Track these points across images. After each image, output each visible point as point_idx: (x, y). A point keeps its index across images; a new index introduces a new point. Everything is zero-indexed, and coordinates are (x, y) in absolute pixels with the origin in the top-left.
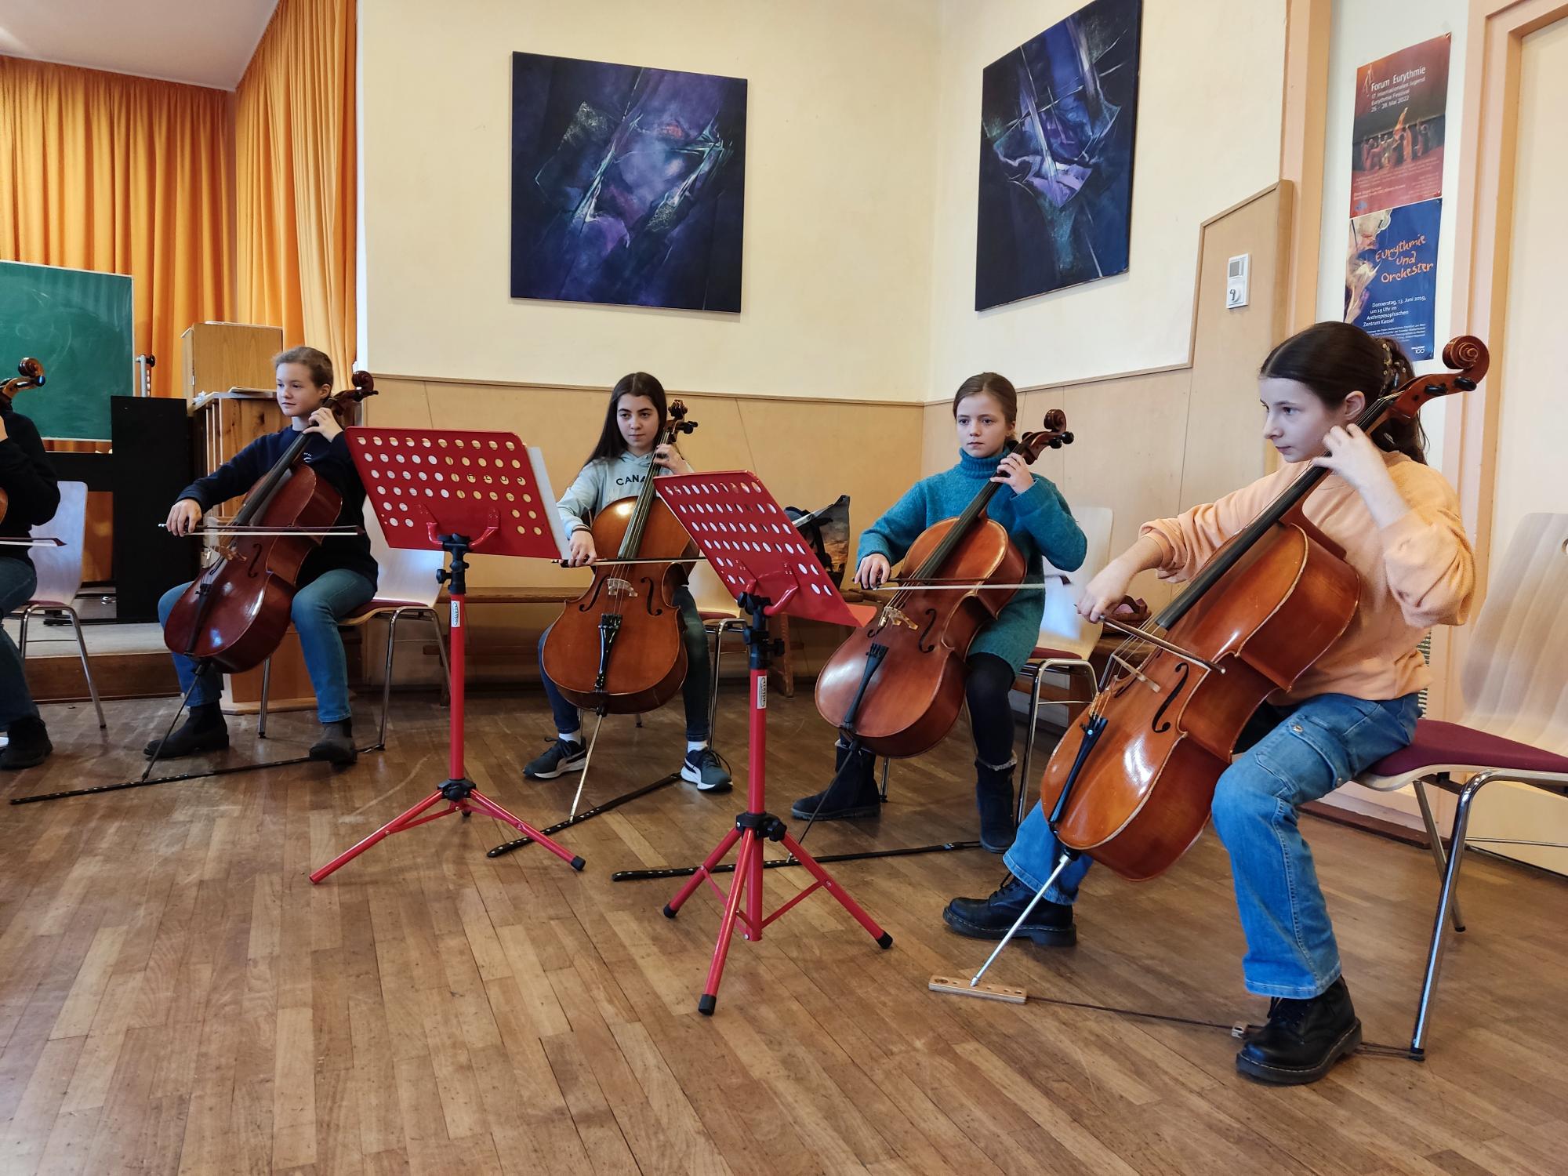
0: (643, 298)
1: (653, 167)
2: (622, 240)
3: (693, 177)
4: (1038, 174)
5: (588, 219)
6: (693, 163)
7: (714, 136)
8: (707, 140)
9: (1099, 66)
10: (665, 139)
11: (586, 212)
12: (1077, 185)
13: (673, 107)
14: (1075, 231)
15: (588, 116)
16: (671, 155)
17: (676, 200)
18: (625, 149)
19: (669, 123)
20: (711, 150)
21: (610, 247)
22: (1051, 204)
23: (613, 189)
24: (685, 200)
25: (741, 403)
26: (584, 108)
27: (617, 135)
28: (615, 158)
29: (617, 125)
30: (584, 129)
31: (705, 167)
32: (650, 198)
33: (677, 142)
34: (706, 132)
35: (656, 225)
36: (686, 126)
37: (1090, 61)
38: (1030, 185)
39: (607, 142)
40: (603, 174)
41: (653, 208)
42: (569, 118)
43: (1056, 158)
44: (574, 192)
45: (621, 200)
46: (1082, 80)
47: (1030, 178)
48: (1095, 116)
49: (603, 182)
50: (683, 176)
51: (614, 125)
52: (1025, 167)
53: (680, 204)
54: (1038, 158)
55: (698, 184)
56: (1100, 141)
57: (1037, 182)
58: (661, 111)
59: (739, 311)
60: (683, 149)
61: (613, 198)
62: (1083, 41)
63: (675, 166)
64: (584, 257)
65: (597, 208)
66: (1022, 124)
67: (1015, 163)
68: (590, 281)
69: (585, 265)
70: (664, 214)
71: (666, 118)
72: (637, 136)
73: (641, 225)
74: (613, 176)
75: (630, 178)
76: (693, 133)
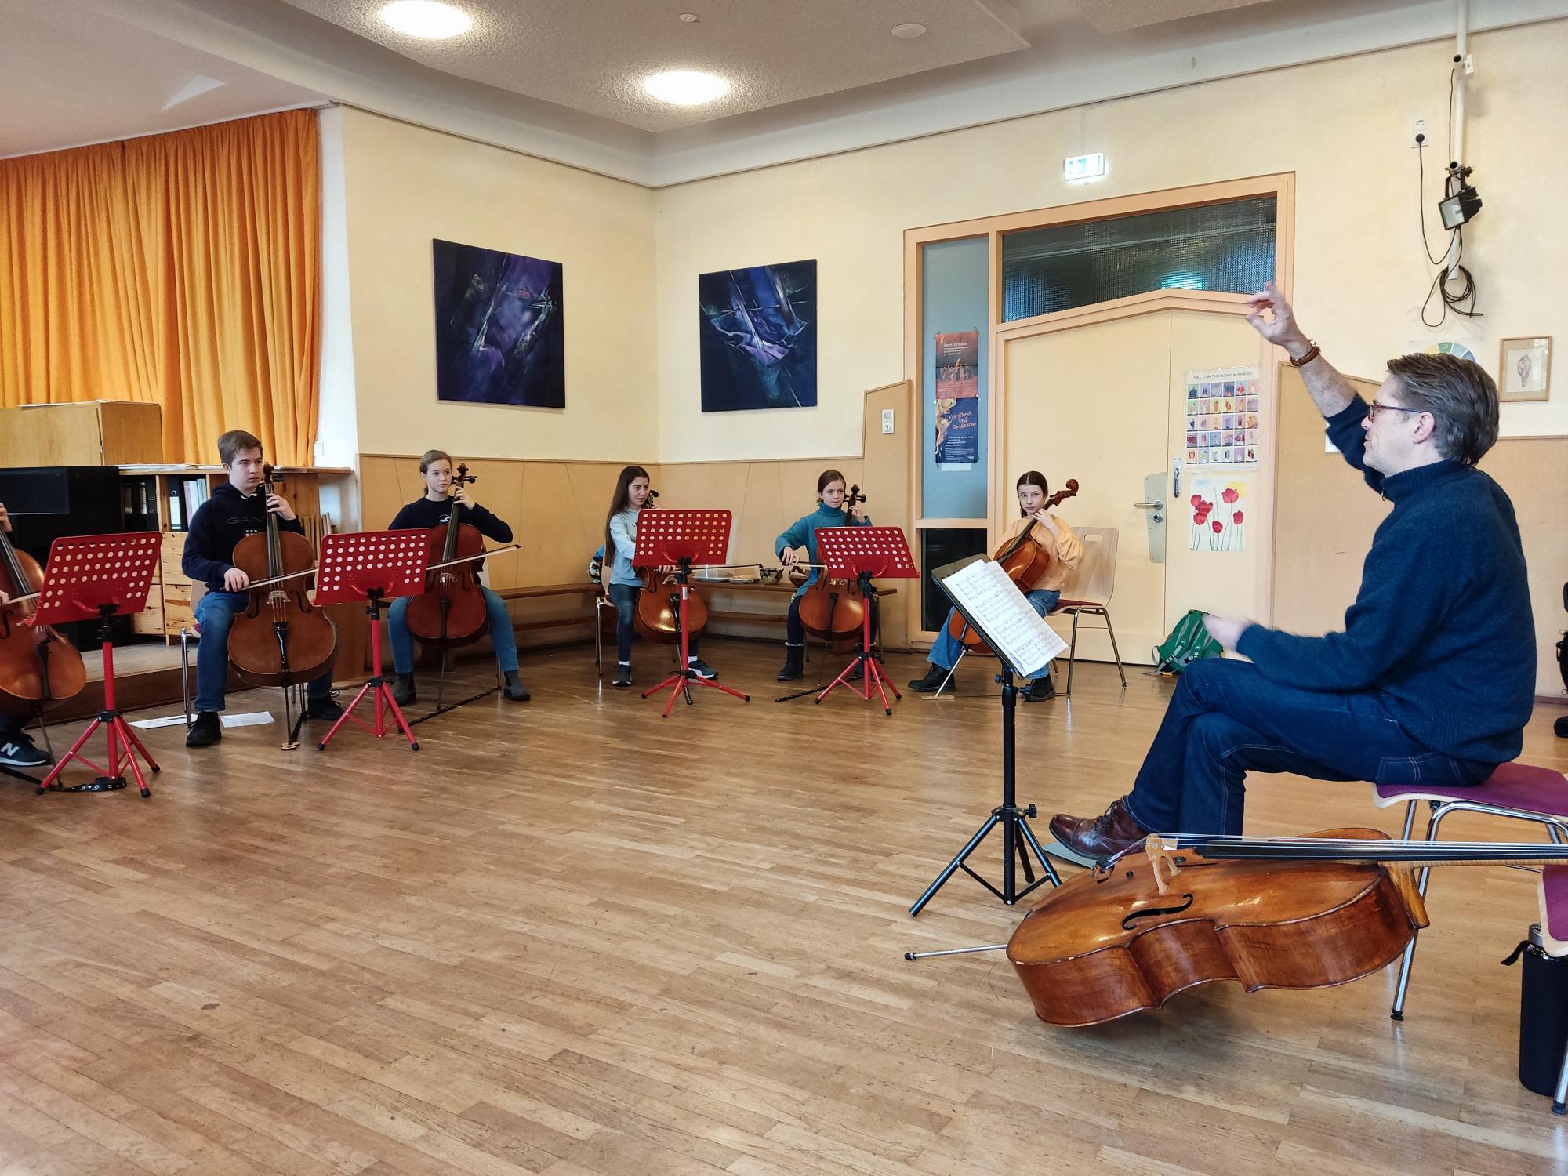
0: (513, 400)
1: (515, 316)
2: (500, 362)
3: (537, 323)
4: (749, 344)
5: (481, 349)
6: (536, 313)
7: (546, 297)
8: (543, 300)
9: (790, 298)
10: (521, 299)
11: (480, 345)
12: (780, 356)
13: (524, 278)
14: (779, 379)
15: (479, 283)
16: (525, 309)
17: (528, 337)
18: (499, 304)
19: (521, 290)
20: (546, 306)
21: (494, 367)
22: (760, 362)
23: (494, 330)
24: (533, 337)
25: (569, 466)
26: (476, 277)
27: (495, 295)
28: (494, 310)
29: (494, 289)
30: (477, 291)
31: (542, 317)
32: (514, 336)
33: (527, 300)
34: (542, 295)
35: (518, 353)
36: (531, 291)
37: (784, 294)
38: (744, 349)
39: (489, 300)
40: (488, 320)
41: (516, 342)
42: (467, 284)
43: (762, 338)
44: (472, 331)
45: (498, 337)
46: (778, 301)
47: (743, 344)
48: (790, 323)
49: (488, 325)
50: (531, 322)
51: (493, 290)
52: (739, 339)
53: (531, 340)
54: (749, 336)
55: (540, 328)
56: (793, 336)
57: (748, 348)
58: (517, 281)
59: (563, 406)
60: (529, 305)
61: (494, 335)
62: (778, 282)
63: (527, 316)
64: (480, 374)
65: (485, 342)
66: (734, 314)
67: (731, 334)
68: (483, 389)
69: (480, 379)
70: (522, 346)
71: (521, 285)
72: (505, 297)
73: (509, 354)
74: (494, 322)
75: (503, 322)
76: (536, 296)
